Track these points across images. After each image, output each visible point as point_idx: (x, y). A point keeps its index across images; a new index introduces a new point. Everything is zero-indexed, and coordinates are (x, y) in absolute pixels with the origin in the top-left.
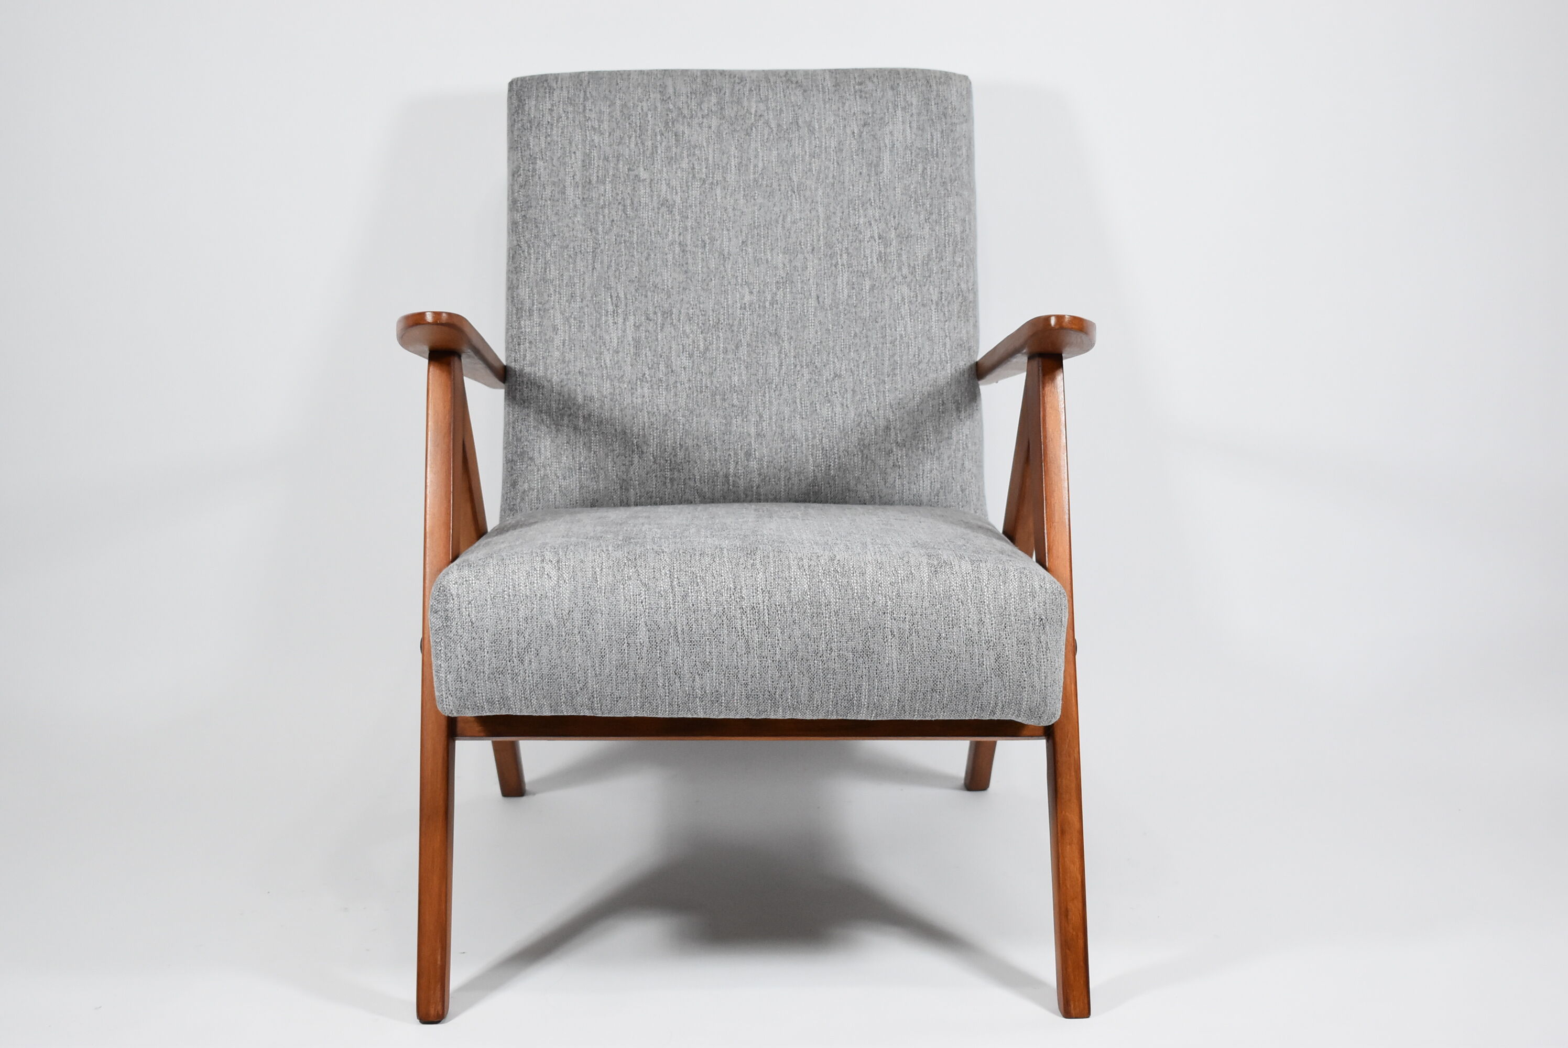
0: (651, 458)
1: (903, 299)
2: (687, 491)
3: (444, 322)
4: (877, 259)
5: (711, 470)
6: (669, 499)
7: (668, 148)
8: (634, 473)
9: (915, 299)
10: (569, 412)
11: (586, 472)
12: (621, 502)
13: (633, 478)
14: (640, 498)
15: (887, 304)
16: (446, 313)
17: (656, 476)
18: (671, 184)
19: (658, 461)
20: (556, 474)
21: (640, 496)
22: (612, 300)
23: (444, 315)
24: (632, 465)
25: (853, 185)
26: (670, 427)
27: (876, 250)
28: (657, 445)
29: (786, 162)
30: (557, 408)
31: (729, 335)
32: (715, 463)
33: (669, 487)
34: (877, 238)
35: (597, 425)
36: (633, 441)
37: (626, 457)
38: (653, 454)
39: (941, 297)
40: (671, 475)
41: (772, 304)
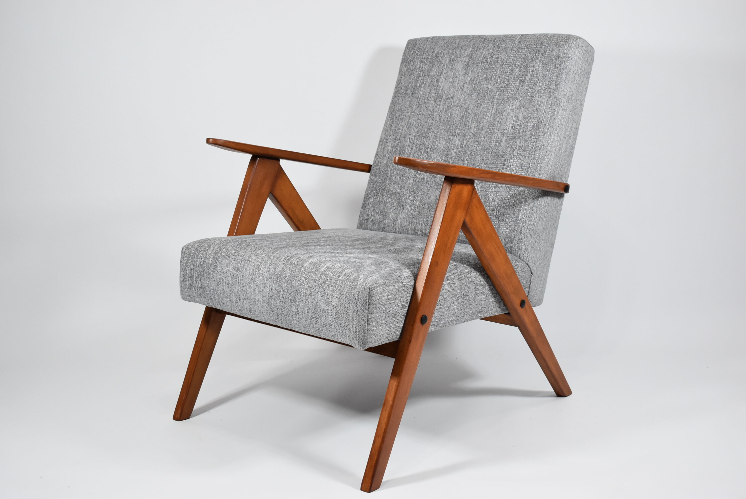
0: (406, 212)
1: (516, 148)
2: (416, 228)
3: (211, 142)
4: (511, 127)
5: (426, 220)
6: (410, 231)
7: (447, 72)
8: (399, 218)
9: (521, 148)
10: (382, 188)
11: (382, 215)
12: (393, 230)
13: (398, 220)
14: (400, 229)
15: (509, 149)
16: (212, 139)
17: (407, 220)
18: (444, 88)
19: (408, 213)
20: (371, 214)
21: (400, 228)
22: (410, 139)
23: (211, 140)
24: (399, 214)
25: (511, 91)
26: (416, 199)
27: (512, 122)
28: (409, 206)
29: (488, 79)
30: (379, 186)
31: (446, 159)
32: (428, 217)
33: (410, 226)
34: (514, 117)
35: (391, 195)
36: (401, 203)
37: (397, 210)
38: (407, 210)
39: (533, 147)
40: (412, 220)
41: (465, 146)
